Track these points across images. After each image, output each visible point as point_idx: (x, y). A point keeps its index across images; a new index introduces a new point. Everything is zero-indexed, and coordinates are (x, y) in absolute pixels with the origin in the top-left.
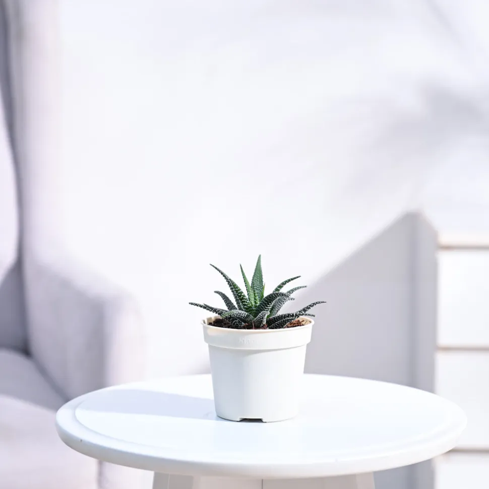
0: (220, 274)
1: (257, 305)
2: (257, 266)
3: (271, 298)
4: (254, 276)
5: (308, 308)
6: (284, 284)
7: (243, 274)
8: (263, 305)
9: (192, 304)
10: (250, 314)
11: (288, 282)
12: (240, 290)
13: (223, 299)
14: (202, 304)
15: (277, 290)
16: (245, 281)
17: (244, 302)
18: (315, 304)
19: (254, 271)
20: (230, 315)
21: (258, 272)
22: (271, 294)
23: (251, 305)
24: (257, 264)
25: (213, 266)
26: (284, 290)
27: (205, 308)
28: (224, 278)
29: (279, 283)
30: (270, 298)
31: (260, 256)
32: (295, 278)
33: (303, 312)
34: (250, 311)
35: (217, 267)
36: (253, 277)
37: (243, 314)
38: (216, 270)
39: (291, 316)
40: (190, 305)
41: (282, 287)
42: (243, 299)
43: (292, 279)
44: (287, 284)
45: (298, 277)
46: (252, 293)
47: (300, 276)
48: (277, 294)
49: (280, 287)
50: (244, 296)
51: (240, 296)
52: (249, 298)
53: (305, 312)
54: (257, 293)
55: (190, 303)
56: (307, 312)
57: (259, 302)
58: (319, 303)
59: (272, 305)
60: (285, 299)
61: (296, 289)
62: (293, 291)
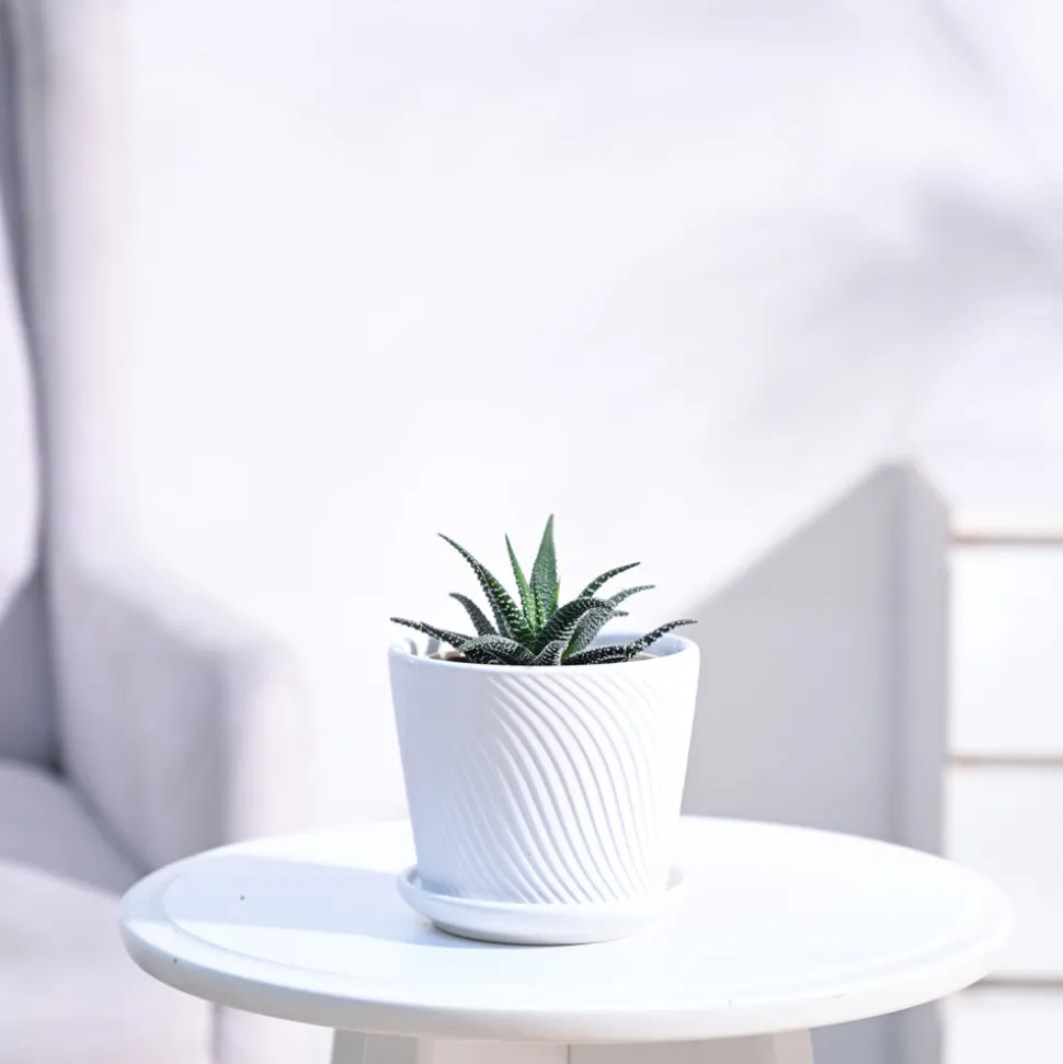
0: (461, 555)
1: (542, 626)
2: (544, 540)
3: (573, 610)
4: (538, 561)
5: (657, 635)
6: (603, 579)
7: (512, 557)
8: (556, 628)
9: (397, 621)
10: (526, 646)
11: (611, 576)
12: (503, 591)
13: (469, 612)
14: (418, 622)
15: (586, 593)
16: (517, 571)
17: (513, 618)
18: (673, 627)
19: (537, 551)
21: (547, 554)
22: (572, 603)
23: (527, 626)
25: (446, 538)
26: (602, 594)
27: (424, 630)
28: (469, 564)
29: (592, 579)
30: (571, 610)
31: (551, 517)
32: (627, 567)
33: (645, 644)
34: (525, 639)
35: (456, 541)
36: (535, 564)
37: (508, 645)
38: (452, 547)
39: (617, 652)
40: (393, 623)
41: (598, 586)
42: (509, 611)
43: (621, 570)
44: (610, 580)
45: (633, 565)
46: (531, 601)
47: (637, 564)
48: (586, 601)
49: (594, 586)
50: (513, 605)
51: (503, 606)
52: (524, 612)
53: (650, 644)
54: (543, 600)
55: (392, 619)
56: (654, 645)
57: (545, 621)
58: (681, 623)
59: (575, 627)
60: (605, 615)
61: (630, 592)
62: (622, 596)
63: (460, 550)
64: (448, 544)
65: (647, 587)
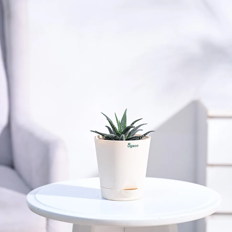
1: (122, 132)
2: (124, 114)
3: (128, 128)
5: (146, 134)
6: (135, 122)
7: (116, 117)
8: (124, 132)
9: (92, 131)
11: (137, 121)
12: (113, 124)
14: (94, 131)
15: (131, 125)
16: (117, 120)
17: (115, 130)
18: (150, 132)
19: (122, 116)
20: (107, 136)
21: (125, 117)
23: (119, 132)
24: (124, 113)
25: (102, 113)
26: (135, 125)
27: (96, 132)
31: (126, 109)
33: (144, 136)
34: (118, 135)
35: (105, 114)
37: (114, 136)
39: (137, 137)
42: (114, 129)
43: (139, 120)
44: (136, 122)
45: (141, 119)
46: (120, 126)
47: (142, 119)
48: (131, 127)
49: (133, 123)
50: (115, 127)
52: (119, 129)
53: (145, 136)
56: (146, 136)
57: (122, 131)
58: (151, 131)
59: (129, 132)
60: (136, 130)
61: (141, 125)
62: (140, 126)
63: (105, 116)
64: (103, 115)
65: (145, 124)
